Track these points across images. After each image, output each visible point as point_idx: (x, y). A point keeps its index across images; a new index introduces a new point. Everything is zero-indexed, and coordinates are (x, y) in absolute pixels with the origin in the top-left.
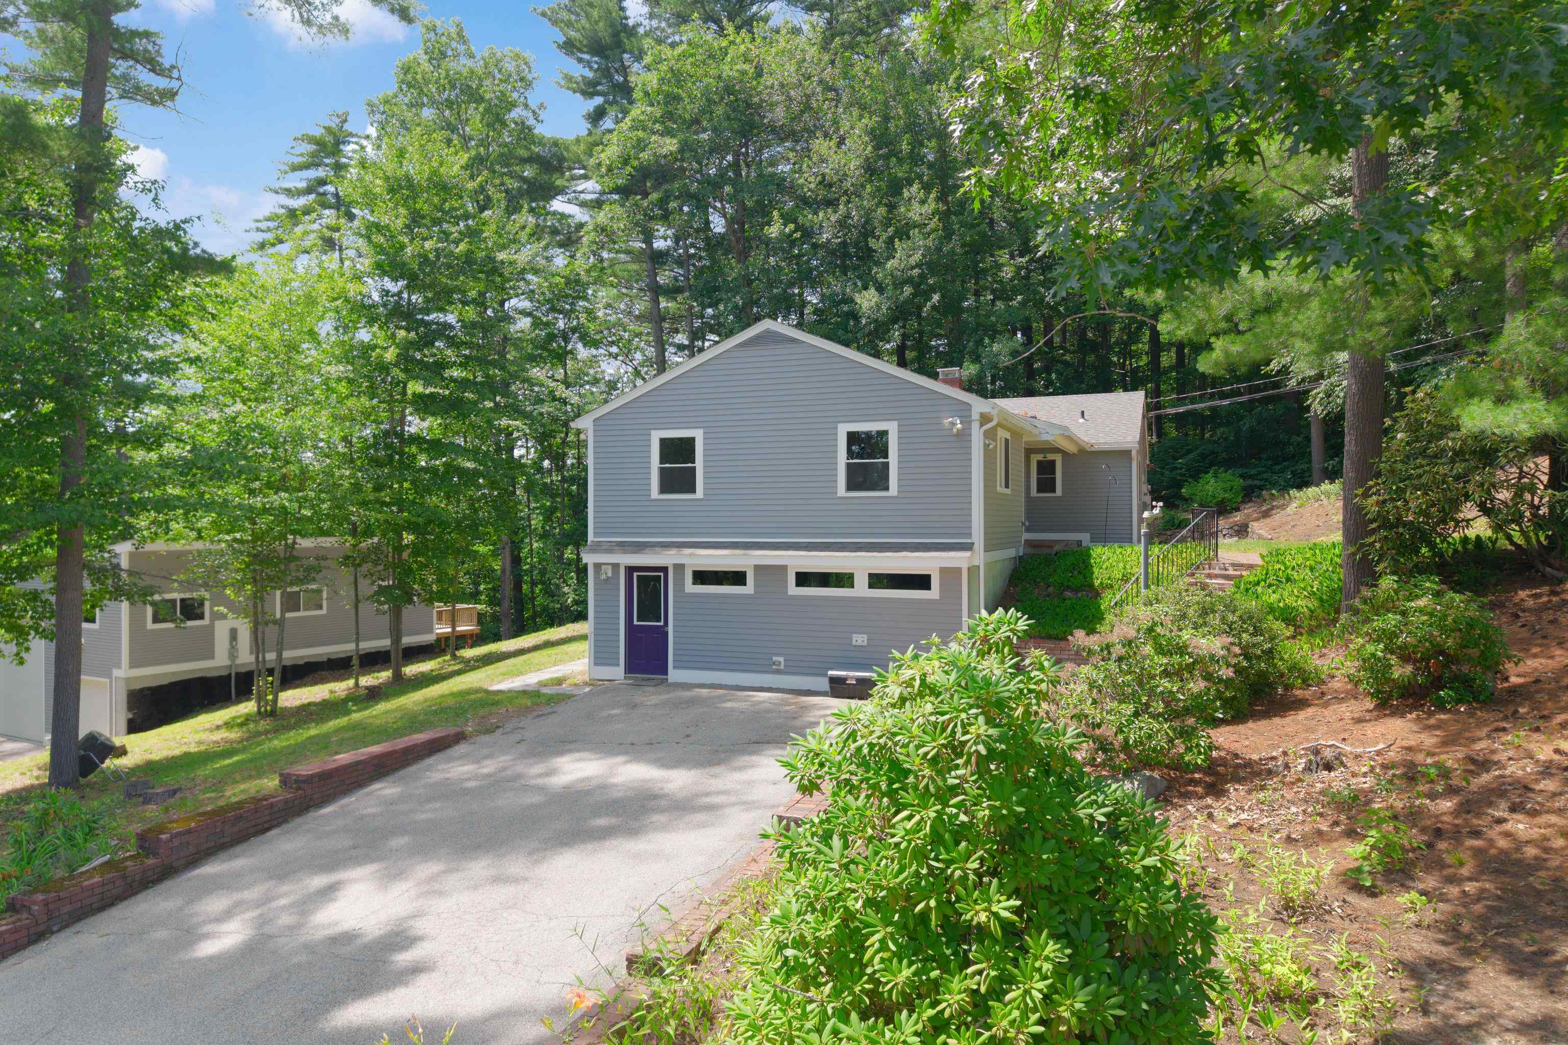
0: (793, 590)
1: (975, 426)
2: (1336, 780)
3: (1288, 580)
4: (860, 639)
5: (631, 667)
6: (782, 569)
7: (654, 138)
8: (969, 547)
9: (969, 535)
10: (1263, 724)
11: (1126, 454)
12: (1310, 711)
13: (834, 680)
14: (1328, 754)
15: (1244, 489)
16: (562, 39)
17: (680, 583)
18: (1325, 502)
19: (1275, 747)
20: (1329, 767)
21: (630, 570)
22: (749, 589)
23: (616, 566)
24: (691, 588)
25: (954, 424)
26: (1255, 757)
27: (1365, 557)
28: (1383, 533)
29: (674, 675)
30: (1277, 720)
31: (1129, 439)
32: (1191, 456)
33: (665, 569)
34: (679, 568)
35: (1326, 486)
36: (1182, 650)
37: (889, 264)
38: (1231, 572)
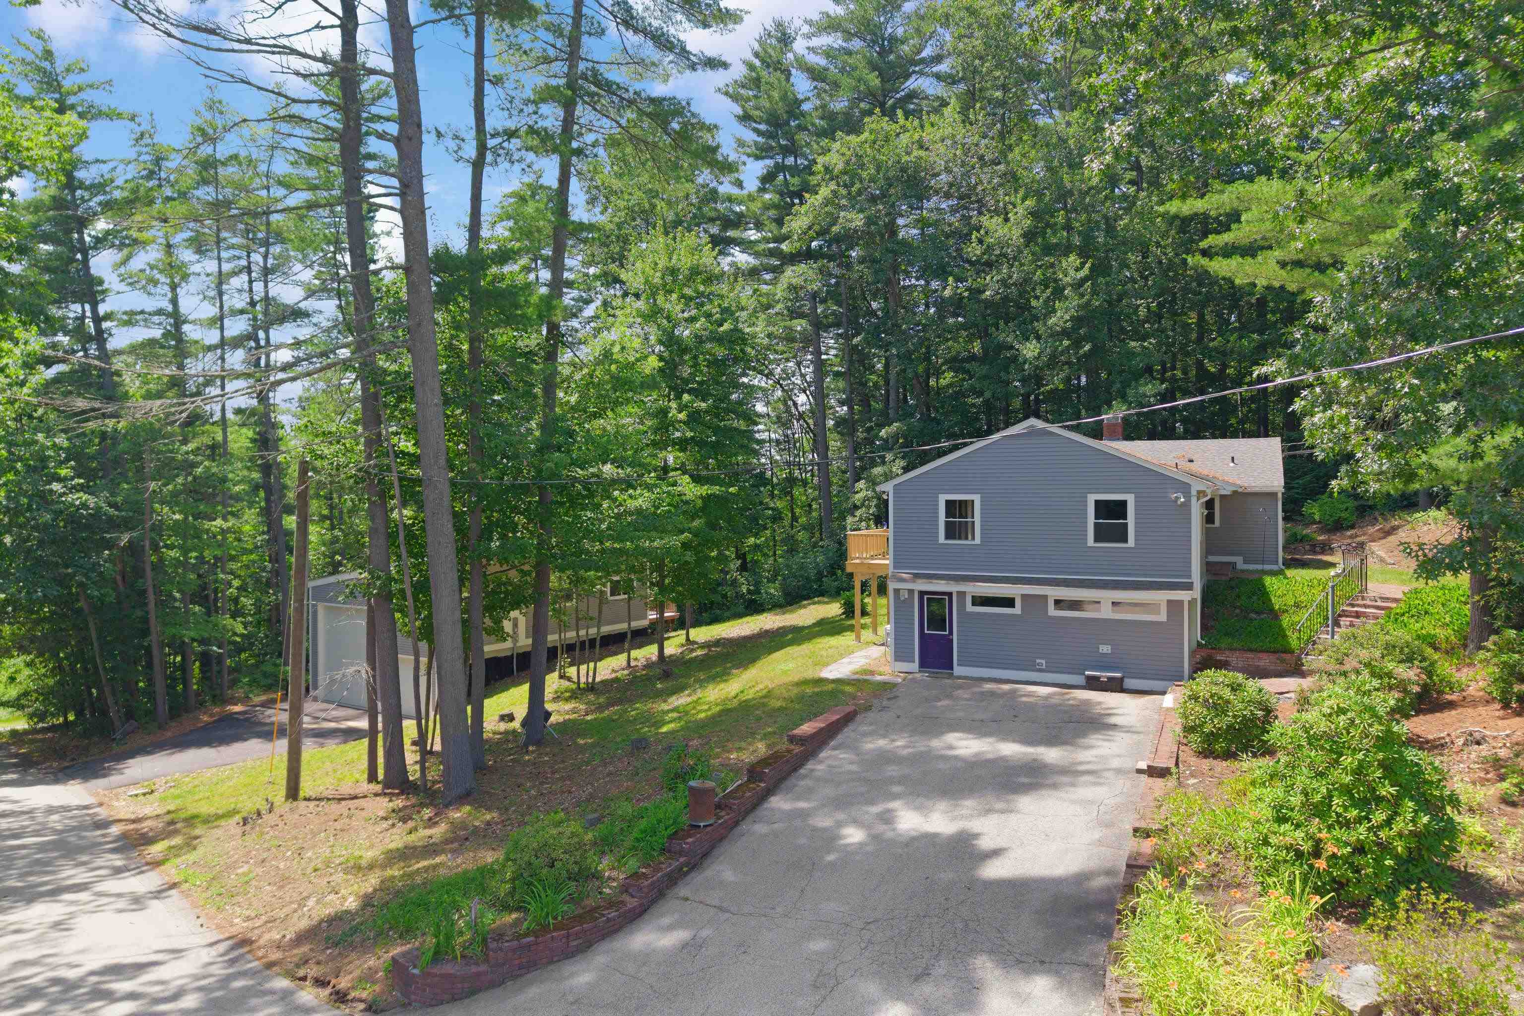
0: (1052, 611)
1: (1194, 500)
2: (1484, 750)
3: (1426, 613)
4: (1105, 649)
5: (923, 664)
6: (1045, 597)
7: (842, 214)
8: (1189, 587)
9: (1190, 577)
10: (1429, 717)
11: (1273, 495)
12: (1460, 710)
13: (1089, 678)
14: (1477, 736)
15: (1357, 508)
16: (740, 112)
17: (962, 604)
18: (1433, 526)
19: (1441, 731)
20: (1478, 743)
21: (922, 594)
22: (1017, 610)
23: (911, 592)
24: (970, 608)
25: (1177, 498)
26: (1430, 737)
27: (1487, 602)
28: (1500, 589)
29: (958, 670)
30: (1438, 715)
31: (1276, 483)
32: (1308, 478)
33: (950, 594)
34: (962, 594)
35: (1433, 513)
36: (1389, 675)
37: (1052, 321)
38: (1379, 603)
